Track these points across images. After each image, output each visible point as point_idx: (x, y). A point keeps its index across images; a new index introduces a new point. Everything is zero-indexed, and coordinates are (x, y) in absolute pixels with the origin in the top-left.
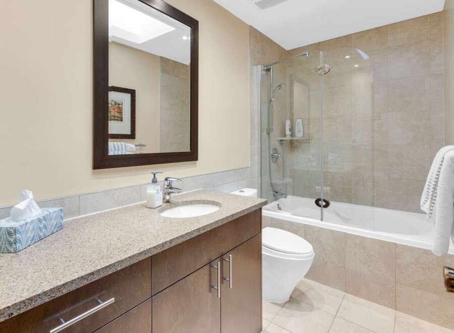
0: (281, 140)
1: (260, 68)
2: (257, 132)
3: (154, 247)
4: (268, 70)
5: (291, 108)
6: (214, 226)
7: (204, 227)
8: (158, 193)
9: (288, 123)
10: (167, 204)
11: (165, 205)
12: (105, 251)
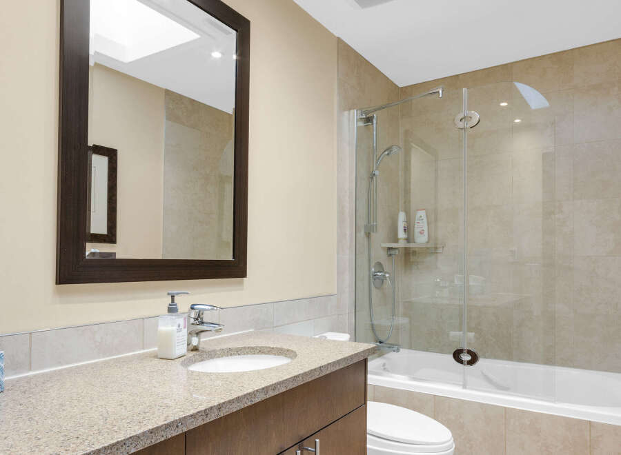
0: (390, 249)
1: (355, 114)
2: (349, 230)
3: (192, 416)
4: (369, 120)
5: (407, 191)
6: (291, 386)
7: (274, 386)
8: (179, 331)
9: (402, 217)
10: (194, 353)
11: (192, 354)
12: (101, 422)
